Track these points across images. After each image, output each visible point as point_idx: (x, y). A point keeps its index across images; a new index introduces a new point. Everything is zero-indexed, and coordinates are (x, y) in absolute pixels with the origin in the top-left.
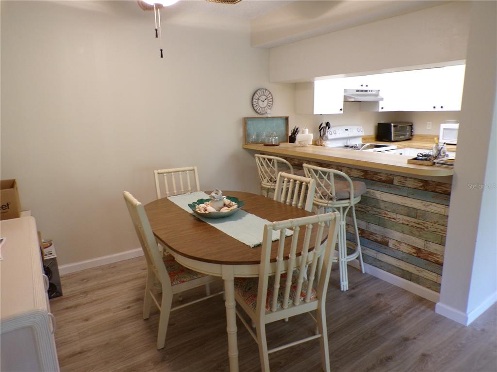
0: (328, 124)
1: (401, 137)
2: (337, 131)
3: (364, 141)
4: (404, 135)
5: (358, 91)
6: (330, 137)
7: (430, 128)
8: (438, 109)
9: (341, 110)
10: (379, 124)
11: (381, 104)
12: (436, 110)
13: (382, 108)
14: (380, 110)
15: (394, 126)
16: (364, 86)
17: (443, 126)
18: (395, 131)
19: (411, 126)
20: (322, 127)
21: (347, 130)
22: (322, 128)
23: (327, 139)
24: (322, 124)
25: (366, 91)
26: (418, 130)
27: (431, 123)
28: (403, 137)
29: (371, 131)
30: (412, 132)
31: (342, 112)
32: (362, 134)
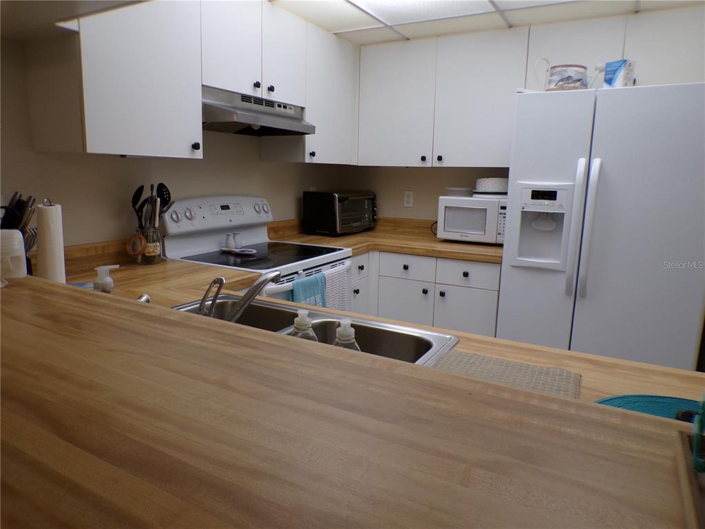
0: (162, 190)
1: (354, 225)
2: (196, 211)
3: (272, 235)
4: (359, 220)
5: (246, 98)
6: (172, 228)
7: (411, 205)
8: (431, 163)
9: (196, 146)
10: (306, 194)
11: (310, 142)
12: (428, 164)
13: (313, 154)
14: (308, 160)
15: (340, 200)
16: (265, 86)
17: (444, 200)
18: (342, 211)
19: (373, 200)
20: (143, 198)
21: (225, 207)
22: (146, 201)
23: (163, 235)
24: (141, 189)
25: (270, 103)
26: (387, 210)
27: (411, 194)
28: (358, 224)
29: (288, 211)
30: (374, 213)
31: (199, 154)
32: (268, 218)
